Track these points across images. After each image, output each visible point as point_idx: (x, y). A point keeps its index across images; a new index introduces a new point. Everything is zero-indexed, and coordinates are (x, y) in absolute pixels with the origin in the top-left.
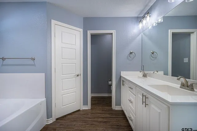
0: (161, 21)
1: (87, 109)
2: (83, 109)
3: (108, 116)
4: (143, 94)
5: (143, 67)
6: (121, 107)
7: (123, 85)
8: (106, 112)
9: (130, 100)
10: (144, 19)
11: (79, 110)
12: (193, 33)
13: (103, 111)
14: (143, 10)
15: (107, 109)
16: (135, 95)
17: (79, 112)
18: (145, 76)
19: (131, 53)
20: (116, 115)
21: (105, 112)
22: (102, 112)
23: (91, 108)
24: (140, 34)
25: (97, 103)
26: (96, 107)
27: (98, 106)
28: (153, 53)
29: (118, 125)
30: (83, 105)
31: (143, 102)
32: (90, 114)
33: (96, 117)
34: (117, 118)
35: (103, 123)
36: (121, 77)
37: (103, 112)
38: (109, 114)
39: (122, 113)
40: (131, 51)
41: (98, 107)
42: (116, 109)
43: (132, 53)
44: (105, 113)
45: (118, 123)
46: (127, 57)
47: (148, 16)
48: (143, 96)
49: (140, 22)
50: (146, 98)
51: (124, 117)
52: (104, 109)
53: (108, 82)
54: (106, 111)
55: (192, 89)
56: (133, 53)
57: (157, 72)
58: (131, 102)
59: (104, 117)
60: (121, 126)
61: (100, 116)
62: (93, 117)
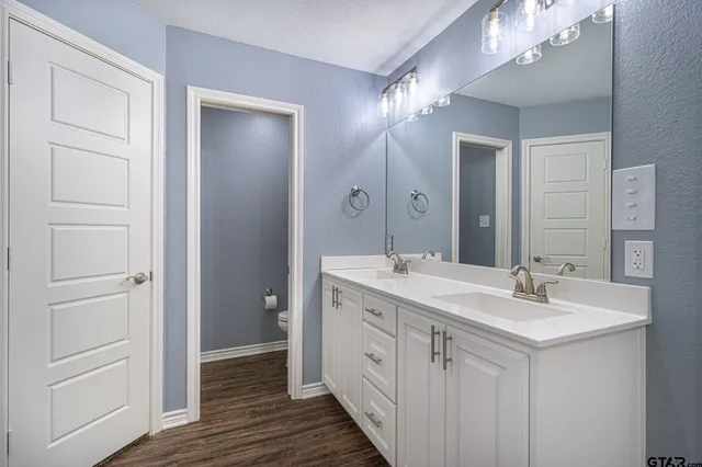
0: (446, 102)
1: (185, 422)
2: (165, 427)
3: (279, 429)
4: (433, 327)
5: (389, 241)
6: (324, 385)
7: (336, 303)
8: (270, 416)
9: (371, 356)
10: (399, 85)
11: (145, 439)
12: (501, 149)
13: (254, 414)
14: (393, 58)
15: (270, 404)
16: (394, 334)
17: (147, 447)
18: (400, 268)
19: (355, 193)
20: (308, 419)
21: (265, 418)
22: (252, 421)
23: (201, 416)
24: (380, 133)
25: (226, 390)
26: (221, 408)
27: (228, 400)
28: (416, 198)
29: (325, 456)
30: (165, 410)
31: (433, 354)
32: (201, 441)
33: (232, 448)
34: (317, 427)
35: (268, 461)
36: (321, 275)
37: (259, 419)
38: (284, 419)
39: (331, 405)
40: (356, 188)
41: (233, 403)
42: (304, 397)
43: (358, 191)
44: (263, 423)
45: (325, 447)
46: (343, 204)
47: (413, 80)
48: (434, 333)
49: (384, 92)
50: (445, 339)
51: (338, 418)
52: (260, 406)
53: (264, 301)
54: (267, 412)
55: (543, 298)
56: (361, 194)
57: (433, 255)
58: (378, 361)
59: (263, 437)
60: (335, 453)
61: (250, 439)
62: (220, 451)
